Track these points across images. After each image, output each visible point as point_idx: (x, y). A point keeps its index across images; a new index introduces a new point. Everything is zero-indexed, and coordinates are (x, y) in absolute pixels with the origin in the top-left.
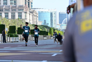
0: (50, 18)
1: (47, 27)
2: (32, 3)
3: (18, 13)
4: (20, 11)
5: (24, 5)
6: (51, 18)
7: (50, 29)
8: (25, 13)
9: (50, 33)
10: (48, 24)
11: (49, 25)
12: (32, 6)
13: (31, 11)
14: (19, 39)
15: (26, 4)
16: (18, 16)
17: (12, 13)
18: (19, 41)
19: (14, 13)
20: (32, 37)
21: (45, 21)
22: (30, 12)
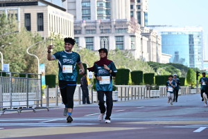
0: (188, 47)
1: (181, 67)
2: (146, 14)
3: (116, 37)
4: (119, 32)
5: (129, 19)
6: (190, 46)
7: (188, 71)
8: (131, 36)
9: (189, 81)
10: (184, 60)
11: (187, 63)
12: (146, 21)
13: (145, 32)
14: (119, 95)
15: (132, 16)
16: (115, 43)
17: (101, 37)
18: (119, 100)
19: (106, 37)
20: (148, 89)
21: (176, 53)
22: (143, 34)
